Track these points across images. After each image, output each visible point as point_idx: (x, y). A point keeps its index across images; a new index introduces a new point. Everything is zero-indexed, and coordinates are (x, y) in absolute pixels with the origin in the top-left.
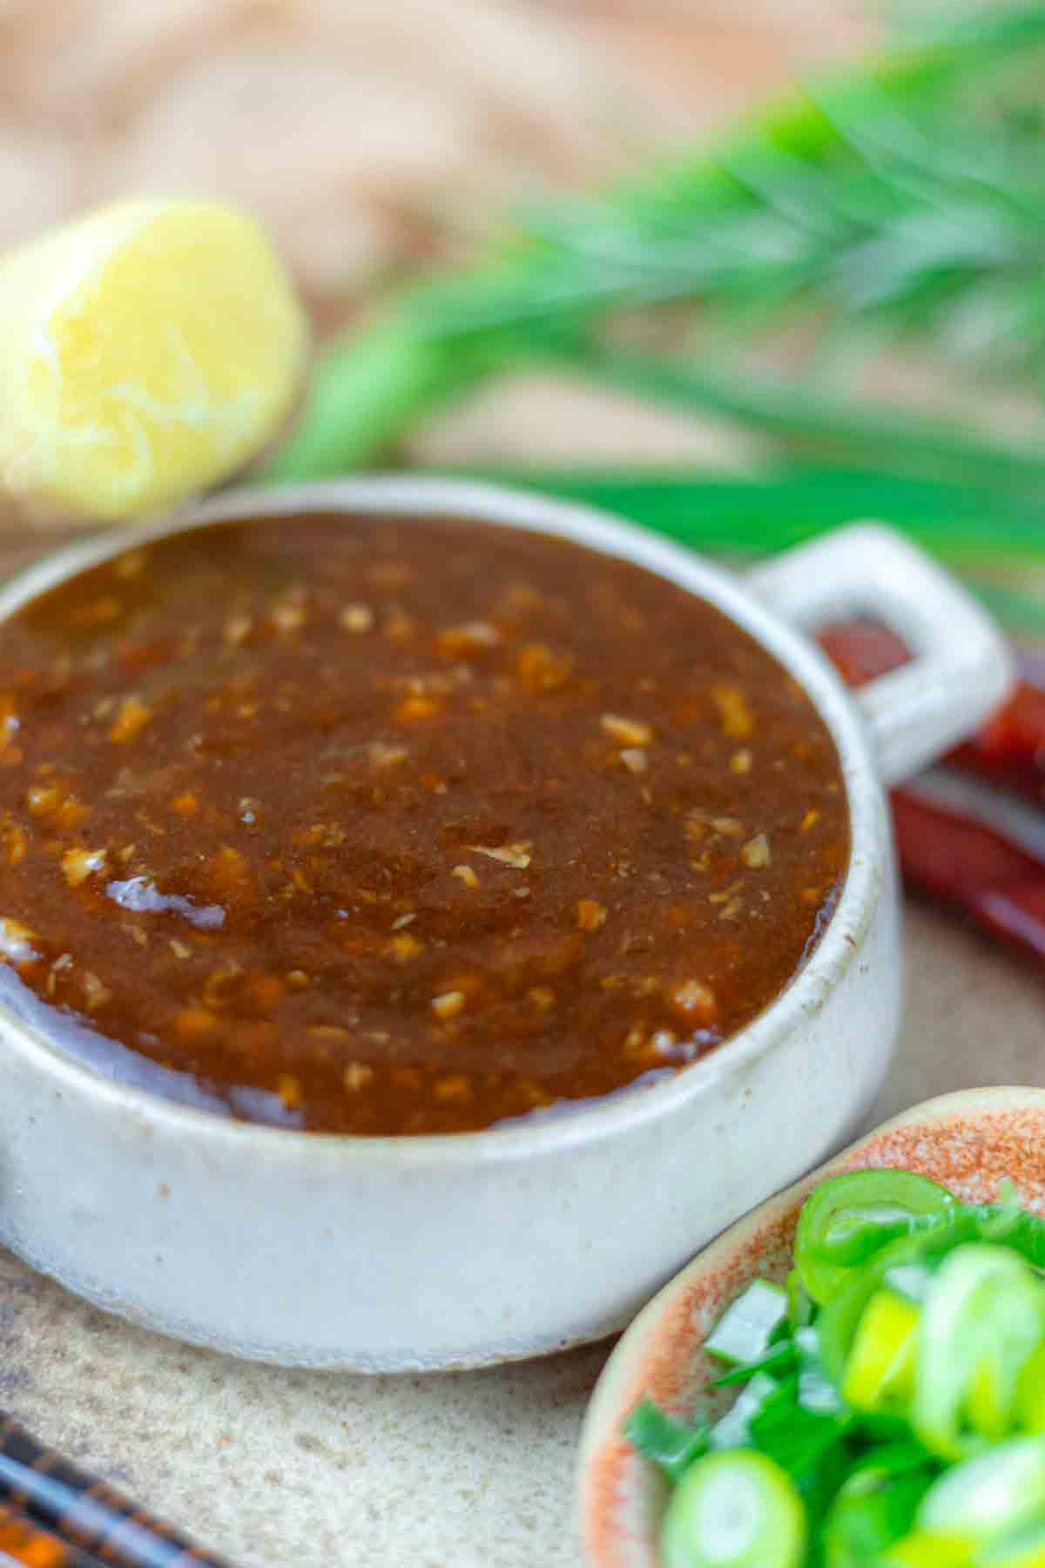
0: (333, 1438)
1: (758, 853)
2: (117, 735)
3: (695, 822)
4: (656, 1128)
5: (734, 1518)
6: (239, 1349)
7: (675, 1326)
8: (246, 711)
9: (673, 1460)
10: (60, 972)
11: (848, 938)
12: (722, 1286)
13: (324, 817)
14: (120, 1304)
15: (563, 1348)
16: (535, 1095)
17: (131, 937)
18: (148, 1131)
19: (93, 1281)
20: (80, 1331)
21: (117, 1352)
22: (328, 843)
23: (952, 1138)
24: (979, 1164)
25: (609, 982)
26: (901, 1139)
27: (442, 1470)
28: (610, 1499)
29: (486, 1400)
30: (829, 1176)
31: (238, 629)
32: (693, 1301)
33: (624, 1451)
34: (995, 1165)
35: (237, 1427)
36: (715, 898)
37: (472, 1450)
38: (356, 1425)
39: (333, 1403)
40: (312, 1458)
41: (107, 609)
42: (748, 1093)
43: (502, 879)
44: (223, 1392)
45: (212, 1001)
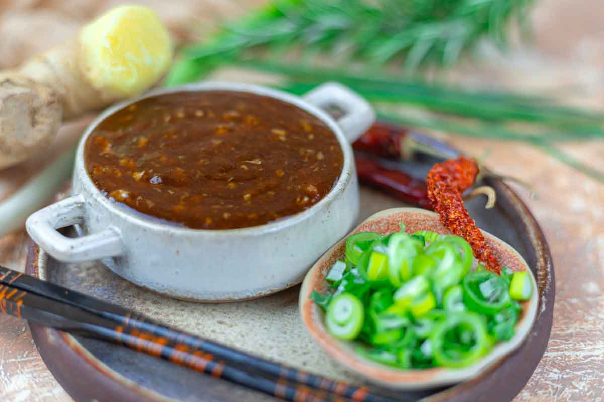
0: (227, 320)
1: (320, 156)
2: (140, 146)
3: (302, 151)
4: (308, 220)
5: (345, 310)
6: (201, 296)
7: (318, 274)
8: (175, 137)
9: (324, 303)
10: (139, 200)
11: (348, 173)
12: (328, 264)
13: (204, 158)
14: (166, 289)
15: (287, 287)
16: (275, 215)
17: (157, 191)
18: (172, 235)
19: (157, 284)
20: (151, 304)
21: (163, 308)
22: (206, 163)
23: (380, 223)
24: (388, 229)
25: (289, 188)
26: (367, 225)
27: (258, 324)
28: (310, 314)
29: (267, 308)
30: (350, 236)
31: (167, 119)
32: (321, 268)
33: (312, 302)
34: (393, 228)
35: (200, 321)
36: (312, 167)
37: (265, 319)
38: (233, 317)
39: (225, 313)
40: (223, 326)
41: (129, 118)
42: (329, 212)
43: (255, 167)
44: (195, 314)
45: (182, 203)
